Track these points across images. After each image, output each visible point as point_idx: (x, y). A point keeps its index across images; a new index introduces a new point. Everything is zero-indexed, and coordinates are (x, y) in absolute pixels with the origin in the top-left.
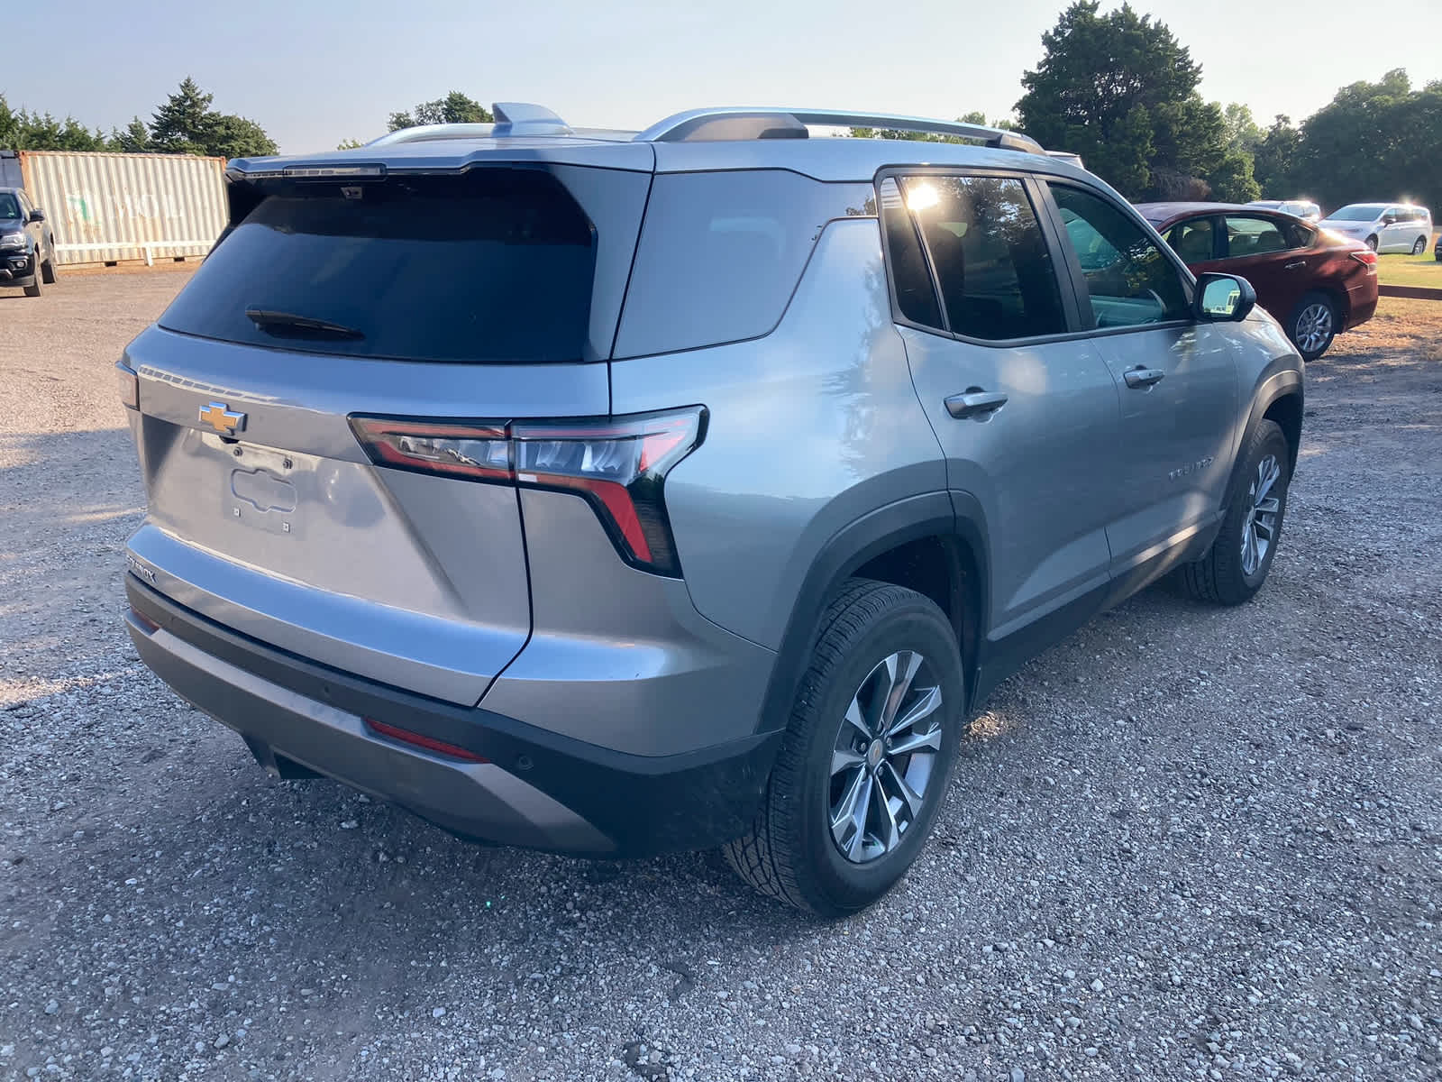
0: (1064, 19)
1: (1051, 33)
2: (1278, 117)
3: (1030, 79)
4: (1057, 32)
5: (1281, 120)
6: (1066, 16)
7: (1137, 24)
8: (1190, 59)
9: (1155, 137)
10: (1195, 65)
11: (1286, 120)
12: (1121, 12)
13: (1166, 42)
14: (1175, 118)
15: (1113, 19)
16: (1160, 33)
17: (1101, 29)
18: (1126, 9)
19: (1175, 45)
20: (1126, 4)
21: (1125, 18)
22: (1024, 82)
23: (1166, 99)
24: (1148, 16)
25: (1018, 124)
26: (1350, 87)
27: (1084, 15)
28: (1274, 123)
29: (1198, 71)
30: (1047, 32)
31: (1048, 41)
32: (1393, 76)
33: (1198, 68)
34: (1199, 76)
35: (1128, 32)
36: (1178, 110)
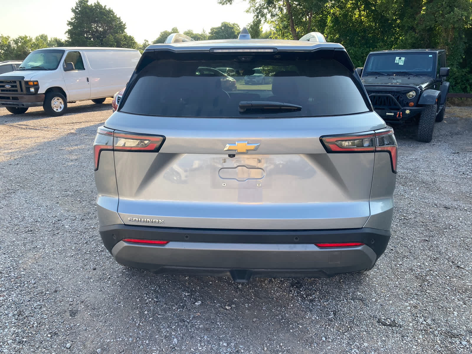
0: (78, 4)
1: (74, 8)
2: (145, 40)
3: (70, 23)
4: (76, 8)
5: (146, 41)
6: (78, 3)
7: (103, 8)
8: (122, 21)
9: (117, 45)
10: (124, 23)
11: (147, 41)
12: (97, 4)
13: (113, 15)
14: (121, 39)
15: (94, 6)
16: (110, 12)
17: (91, 9)
18: (98, 3)
19: (116, 16)
20: (98, 1)
21: (98, 6)
22: (68, 24)
23: (117, 33)
24: (106, 6)
25: (68, 39)
26: (164, 32)
27: (85, 3)
28: (144, 42)
29: (125, 25)
30: (73, 8)
31: (73, 11)
32: (174, 29)
33: (125, 24)
34: (125, 26)
35: (101, 10)
36: (122, 37)
